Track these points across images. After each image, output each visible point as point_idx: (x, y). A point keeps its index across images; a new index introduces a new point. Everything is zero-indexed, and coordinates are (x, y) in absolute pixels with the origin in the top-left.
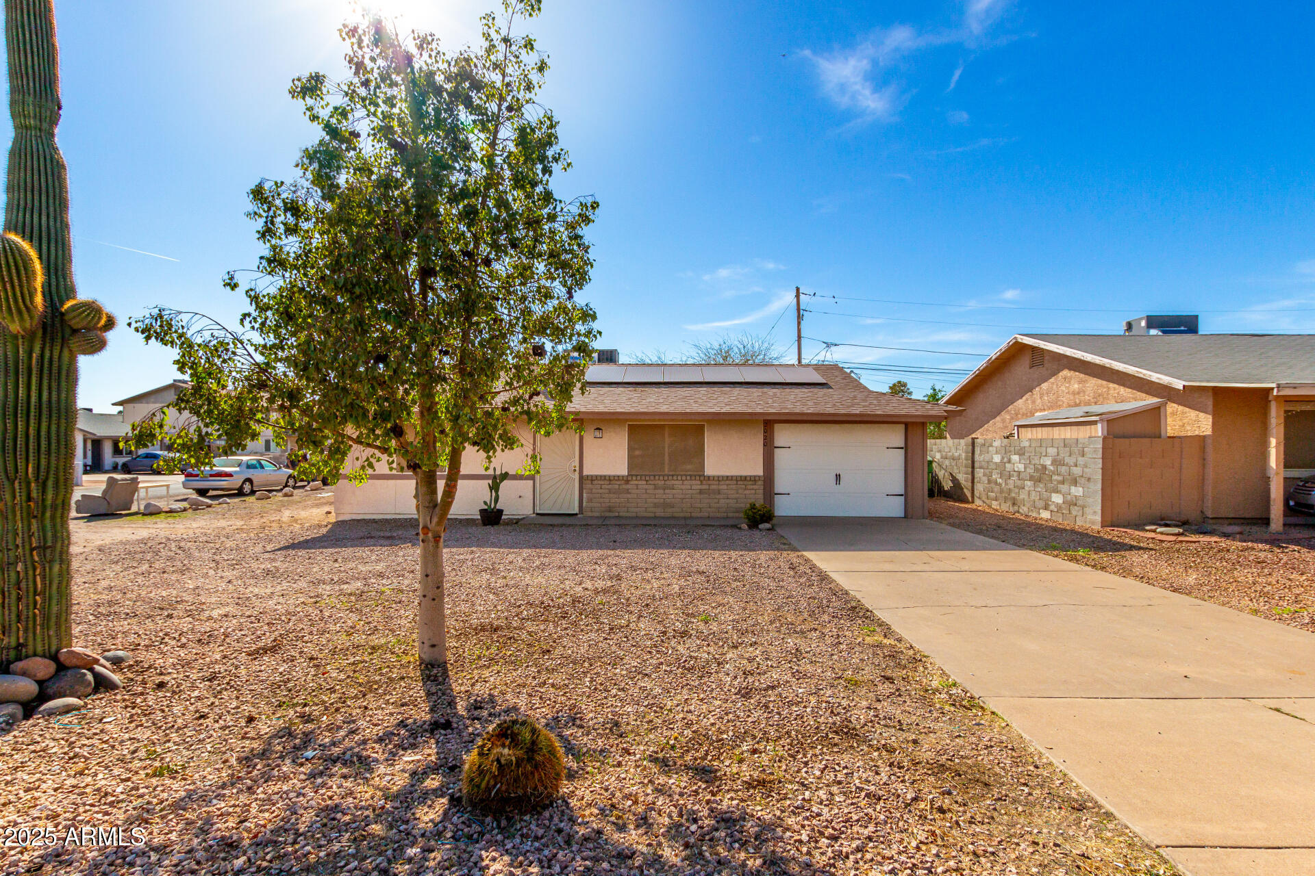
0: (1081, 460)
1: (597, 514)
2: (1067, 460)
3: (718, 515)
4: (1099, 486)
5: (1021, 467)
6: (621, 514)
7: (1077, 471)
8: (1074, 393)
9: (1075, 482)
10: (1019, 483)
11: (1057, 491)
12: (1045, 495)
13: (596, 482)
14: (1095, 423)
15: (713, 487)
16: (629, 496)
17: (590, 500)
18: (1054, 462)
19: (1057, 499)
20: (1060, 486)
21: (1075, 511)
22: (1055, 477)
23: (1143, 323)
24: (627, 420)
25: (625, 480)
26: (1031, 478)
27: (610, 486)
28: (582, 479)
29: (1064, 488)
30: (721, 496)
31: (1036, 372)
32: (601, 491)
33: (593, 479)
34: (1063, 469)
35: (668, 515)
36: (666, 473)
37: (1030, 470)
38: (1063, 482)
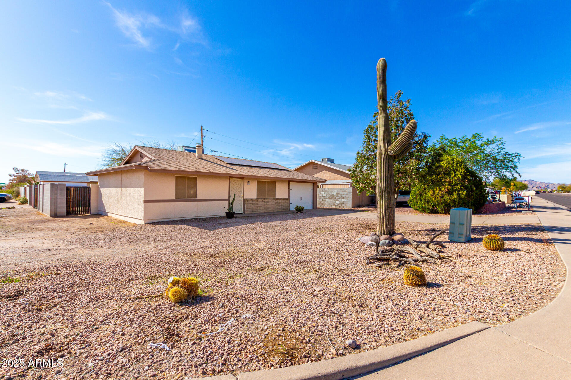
0: (345, 193)
1: (249, 213)
2: (341, 193)
3: (279, 211)
4: (351, 199)
5: (325, 195)
6: (256, 212)
7: (344, 196)
8: (327, 177)
9: (343, 198)
10: (324, 199)
11: (337, 201)
12: (333, 202)
13: (249, 201)
14: (348, 184)
15: (278, 202)
16: (258, 206)
17: (247, 208)
18: (337, 194)
19: (338, 202)
20: (338, 200)
21: (343, 205)
22: (337, 197)
23: (326, 160)
24: (257, 179)
25: (257, 200)
26: (329, 198)
27: (252, 203)
28: (245, 200)
29: (340, 200)
30: (280, 205)
31: (315, 170)
32: (250, 204)
33: (248, 200)
34: (340, 195)
35: (268, 212)
36: (266, 197)
37: (328, 196)
38: (339, 198)
